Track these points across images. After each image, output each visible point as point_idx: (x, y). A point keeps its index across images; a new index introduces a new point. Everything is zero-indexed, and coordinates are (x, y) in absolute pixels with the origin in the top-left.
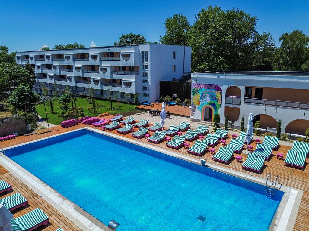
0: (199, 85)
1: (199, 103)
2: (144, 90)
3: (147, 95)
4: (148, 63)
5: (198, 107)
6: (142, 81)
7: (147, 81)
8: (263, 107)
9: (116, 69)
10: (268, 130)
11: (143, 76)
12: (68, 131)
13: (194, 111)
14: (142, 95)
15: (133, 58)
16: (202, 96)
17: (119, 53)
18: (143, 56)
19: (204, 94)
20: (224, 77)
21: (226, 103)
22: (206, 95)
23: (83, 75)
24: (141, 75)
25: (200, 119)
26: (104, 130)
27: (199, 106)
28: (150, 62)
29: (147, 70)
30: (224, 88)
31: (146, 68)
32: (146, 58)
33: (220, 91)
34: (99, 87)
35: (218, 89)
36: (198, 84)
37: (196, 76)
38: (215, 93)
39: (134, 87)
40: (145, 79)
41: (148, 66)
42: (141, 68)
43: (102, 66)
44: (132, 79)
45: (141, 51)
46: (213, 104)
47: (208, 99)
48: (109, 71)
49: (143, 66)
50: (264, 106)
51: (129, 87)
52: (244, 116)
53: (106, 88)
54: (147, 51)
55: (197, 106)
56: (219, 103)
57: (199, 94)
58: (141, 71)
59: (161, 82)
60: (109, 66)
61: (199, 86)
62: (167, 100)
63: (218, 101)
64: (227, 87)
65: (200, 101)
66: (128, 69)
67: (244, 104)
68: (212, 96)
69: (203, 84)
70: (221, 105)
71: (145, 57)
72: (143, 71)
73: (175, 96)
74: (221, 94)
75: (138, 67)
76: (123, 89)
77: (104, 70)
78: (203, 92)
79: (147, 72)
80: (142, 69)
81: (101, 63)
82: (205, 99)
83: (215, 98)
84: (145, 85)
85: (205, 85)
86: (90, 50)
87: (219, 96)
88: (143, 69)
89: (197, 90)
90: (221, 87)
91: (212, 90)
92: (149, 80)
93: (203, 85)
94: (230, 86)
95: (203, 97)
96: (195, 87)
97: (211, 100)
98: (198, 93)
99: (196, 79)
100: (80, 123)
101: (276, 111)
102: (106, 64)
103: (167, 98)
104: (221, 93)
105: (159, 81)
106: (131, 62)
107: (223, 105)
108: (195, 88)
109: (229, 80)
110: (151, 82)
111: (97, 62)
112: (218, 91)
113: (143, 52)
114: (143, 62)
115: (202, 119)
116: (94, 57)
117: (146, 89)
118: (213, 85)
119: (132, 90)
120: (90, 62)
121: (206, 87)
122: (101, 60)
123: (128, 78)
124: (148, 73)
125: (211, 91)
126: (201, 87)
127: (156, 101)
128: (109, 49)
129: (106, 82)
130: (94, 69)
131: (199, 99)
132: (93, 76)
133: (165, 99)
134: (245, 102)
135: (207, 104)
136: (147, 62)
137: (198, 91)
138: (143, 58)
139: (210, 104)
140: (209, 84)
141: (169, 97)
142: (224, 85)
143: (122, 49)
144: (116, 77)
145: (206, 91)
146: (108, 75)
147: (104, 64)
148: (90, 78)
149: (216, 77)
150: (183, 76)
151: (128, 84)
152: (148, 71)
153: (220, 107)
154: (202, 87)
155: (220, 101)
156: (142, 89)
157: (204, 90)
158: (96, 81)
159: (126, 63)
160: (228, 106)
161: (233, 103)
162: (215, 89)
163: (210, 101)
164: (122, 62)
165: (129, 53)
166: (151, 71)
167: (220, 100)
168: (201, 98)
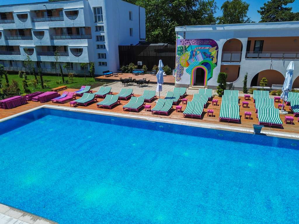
0: (188, 40)
1: (188, 64)
2: (99, 58)
3: (105, 64)
4: (104, 23)
5: (187, 70)
6: (96, 47)
7: (103, 47)
8: (269, 62)
9: (57, 32)
10: (273, 88)
11: (98, 40)
12: (16, 113)
13: (181, 75)
14: (98, 64)
15: (83, 16)
16: (192, 54)
17: (61, 10)
18: (95, 13)
19: (194, 52)
20: (222, 29)
21: (222, 61)
22: (198, 53)
23: (7, 43)
24: (94, 38)
25: (188, 83)
26: (75, 107)
27: (188, 68)
28: (106, 21)
29: (102, 32)
30: (221, 43)
31: (100, 30)
32: (99, 17)
33: (216, 47)
34: (34, 58)
35: (213, 44)
36: (186, 40)
37: (185, 30)
38: (209, 50)
39: (87, 54)
40: (100, 43)
41: (103, 26)
42: (93, 29)
43: (36, 29)
44: (83, 44)
45: (92, 7)
46: (206, 64)
47: (200, 58)
48: (47, 35)
49: (97, 27)
50: (270, 60)
51: (79, 54)
52: (247, 74)
53: (44, 59)
54: (101, 8)
55: (185, 68)
56: (214, 61)
57: (189, 53)
58: (94, 34)
59: (120, 47)
60: (48, 28)
61: (187, 43)
62: (131, 69)
63: (212, 60)
64: (225, 40)
65: (190, 62)
66: (74, 31)
67: (246, 60)
68: (204, 53)
69: (193, 39)
70: (216, 64)
71: (97, 15)
72: (98, 34)
73: (140, 63)
74: (217, 51)
75: (89, 28)
76: (71, 58)
77: (40, 34)
78: (193, 50)
79: (102, 34)
80: (95, 31)
81: (34, 25)
82: (196, 58)
83: (210, 56)
84: (101, 51)
85: (196, 41)
86: (14, 7)
87: (214, 53)
88: (97, 30)
89: (185, 48)
90: (217, 42)
91: (205, 46)
92: (106, 44)
93: (193, 41)
94: (228, 39)
95: (194, 56)
96: (183, 44)
97: (204, 59)
98: (187, 51)
99: (184, 34)
100: (29, 100)
101: (284, 65)
102: (43, 26)
103: (131, 66)
104: (217, 48)
105: (118, 46)
106: (80, 22)
107: (219, 63)
108: (183, 46)
109: (228, 32)
110: (109, 47)
111: (27, 24)
112: (213, 46)
113: (95, 8)
114: (96, 22)
115: (192, 84)
116: (23, 17)
117: (103, 56)
118: (206, 40)
119: (84, 58)
120: (17, 24)
121: (197, 43)
122: (33, 21)
123: (77, 43)
124: (104, 36)
125: (204, 48)
126: (190, 44)
127: (118, 70)
128: (45, 4)
129: (43, 50)
130: (23, 33)
131: (188, 59)
132: (23, 44)
133: (129, 68)
134: (247, 57)
135: (199, 64)
136: (101, 22)
137: (187, 49)
138: (96, 17)
139: (202, 64)
140: (201, 40)
141: (133, 64)
142: (221, 39)
143: (65, 4)
144: (58, 42)
145: (197, 48)
146: (46, 41)
147: (38, 26)
148: (18, 47)
149: (211, 29)
150: (140, 42)
151: (78, 51)
152: (104, 34)
153: (215, 67)
154: (192, 44)
155: (215, 59)
156: (97, 56)
157: (195, 47)
158: (29, 51)
159: (72, 23)
160: (225, 64)
161: (231, 60)
162: (209, 45)
163: (202, 60)
164: (66, 22)
165: (77, 8)
166: (108, 33)
167: (215, 57)
168: (191, 58)
